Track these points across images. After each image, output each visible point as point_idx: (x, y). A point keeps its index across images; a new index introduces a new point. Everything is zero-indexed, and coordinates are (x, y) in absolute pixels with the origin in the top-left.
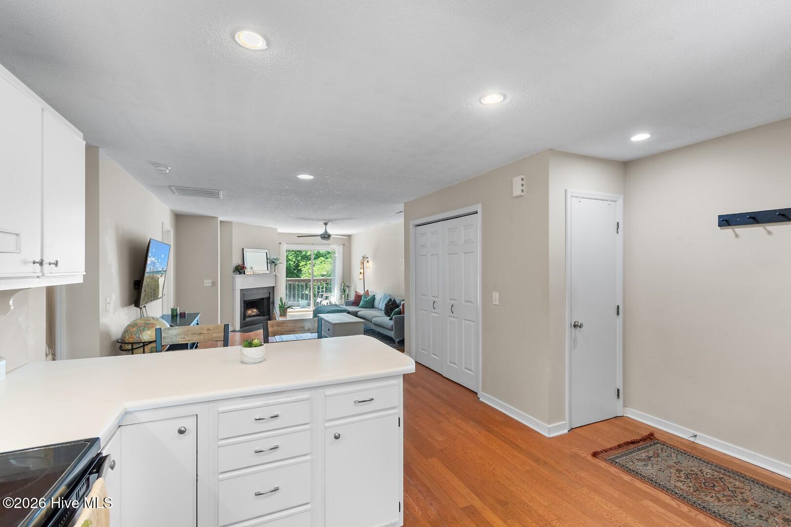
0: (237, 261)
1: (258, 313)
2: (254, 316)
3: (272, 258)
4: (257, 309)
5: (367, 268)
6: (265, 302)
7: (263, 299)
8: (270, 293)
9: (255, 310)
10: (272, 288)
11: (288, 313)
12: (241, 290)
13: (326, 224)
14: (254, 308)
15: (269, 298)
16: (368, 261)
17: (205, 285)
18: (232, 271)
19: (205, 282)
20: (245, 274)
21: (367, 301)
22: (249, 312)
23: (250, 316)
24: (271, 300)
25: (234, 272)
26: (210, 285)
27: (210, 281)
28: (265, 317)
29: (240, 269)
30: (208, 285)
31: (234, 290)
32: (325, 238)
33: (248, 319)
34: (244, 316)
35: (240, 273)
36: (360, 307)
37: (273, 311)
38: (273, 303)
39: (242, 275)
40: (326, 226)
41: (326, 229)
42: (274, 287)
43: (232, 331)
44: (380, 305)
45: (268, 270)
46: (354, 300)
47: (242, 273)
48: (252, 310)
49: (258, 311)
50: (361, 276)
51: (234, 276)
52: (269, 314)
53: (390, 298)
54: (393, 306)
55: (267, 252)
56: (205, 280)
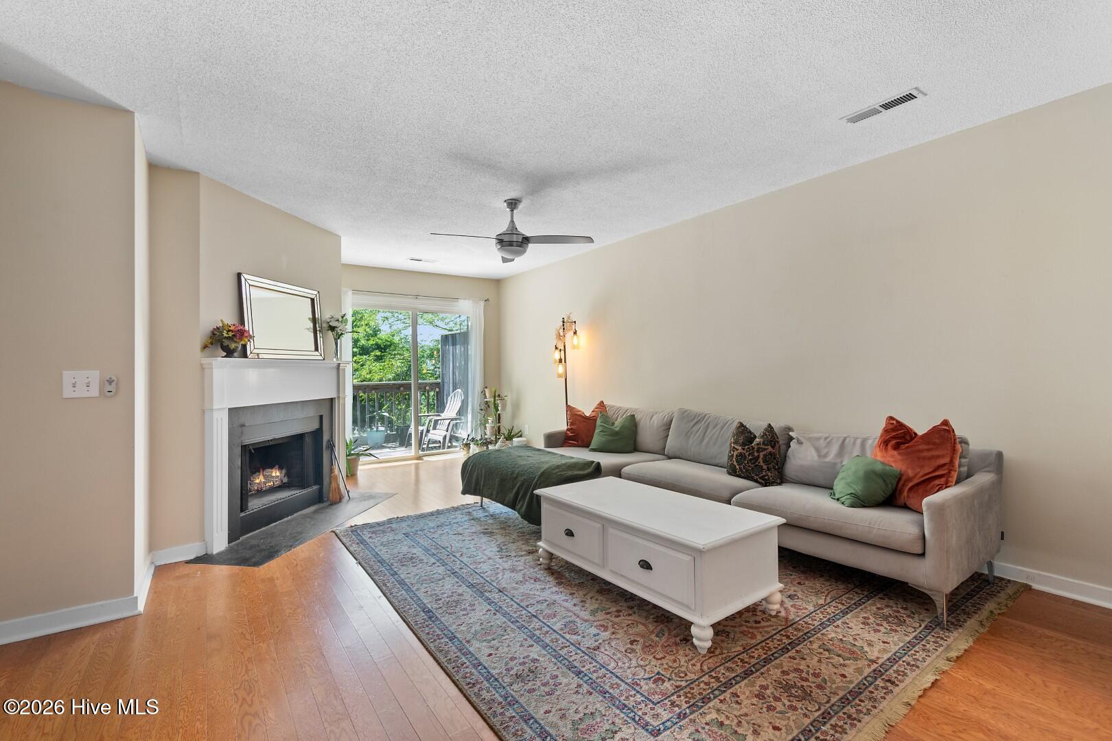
0: (215, 314)
1: (285, 480)
2: (272, 491)
3: (327, 316)
4: (281, 468)
6: (308, 441)
7: (300, 437)
8: (321, 417)
9: (276, 473)
10: (328, 404)
11: (360, 468)
12: (234, 413)
13: (513, 204)
14: (272, 467)
15: (317, 434)
16: (576, 332)
17: (68, 392)
18: (198, 345)
20: (245, 355)
21: (617, 433)
22: (259, 480)
23: (260, 493)
24: (326, 437)
25: (205, 347)
26: (94, 391)
27: (94, 376)
28: (309, 490)
29: (227, 340)
30: (81, 392)
31: (204, 413)
32: (511, 244)
33: (255, 504)
34: (241, 495)
35: (229, 353)
36: (594, 450)
37: (331, 471)
38: (331, 447)
39: (235, 361)
40: (512, 211)
41: (512, 221)
42: (332, 400)
43: (198, 560)
44: (672, 443)
45: (316, 349)
46: (568, 430)
47: (235, 354)
48: (267, 472)
49: (284, 471)
50: (561, 369)
51: (206, 361)
52: (319, 479)
53: (741, 425)
54: (773, 447)
55: (313, 297)
56: (67, 375)
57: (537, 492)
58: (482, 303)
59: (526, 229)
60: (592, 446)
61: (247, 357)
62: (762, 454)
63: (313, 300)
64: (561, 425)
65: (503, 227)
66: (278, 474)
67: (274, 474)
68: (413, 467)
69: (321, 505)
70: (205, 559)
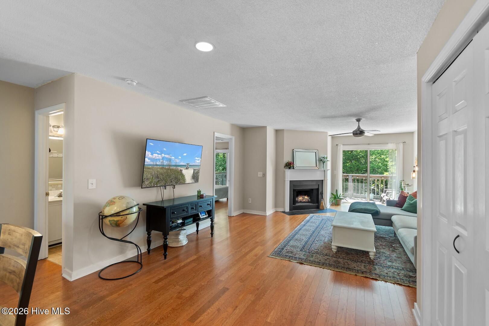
0: (287, 158)
1: (310, 200)
2: (304, 202)
4: (308, 196)
6: (315, 192)
7: (313, 189)
8: (319, 185)
9: (306, 197)
10: (321, 181)
12: (291, 182)
15: (318, 189)
19: (259, 174)
21: (411, 205)
22: (300, 198)
23: (301, 202)
24: (320, 191)
25: (285, 167)
26: (262, 176)
27: (262, 173)
28: (315, 204)
29: (290, 165)
30: (260, 176)
31: (284, 181)
32: (357, 134)
33: (297, 204)
34: (293, 201)
35: (290, 168)
39: (292, 170)
40: (359, 122)
41: (359, 126)
42: (323, 180)
43: (283, 212)
45: (316, 166)
46: (397, 200)
47: (291, 168)
48: (303, 196)
49: (309, 198)
51: (285, 170)
52: (318, 202)
55: (316, 152)
56: (259, 173)
59: (362, 128)
60: (402, 208)
61: (294, 169)
65: (355, 128)
66: (307, 198)
67: (306, 198)
69: (318, 209)
70: (284, 212)
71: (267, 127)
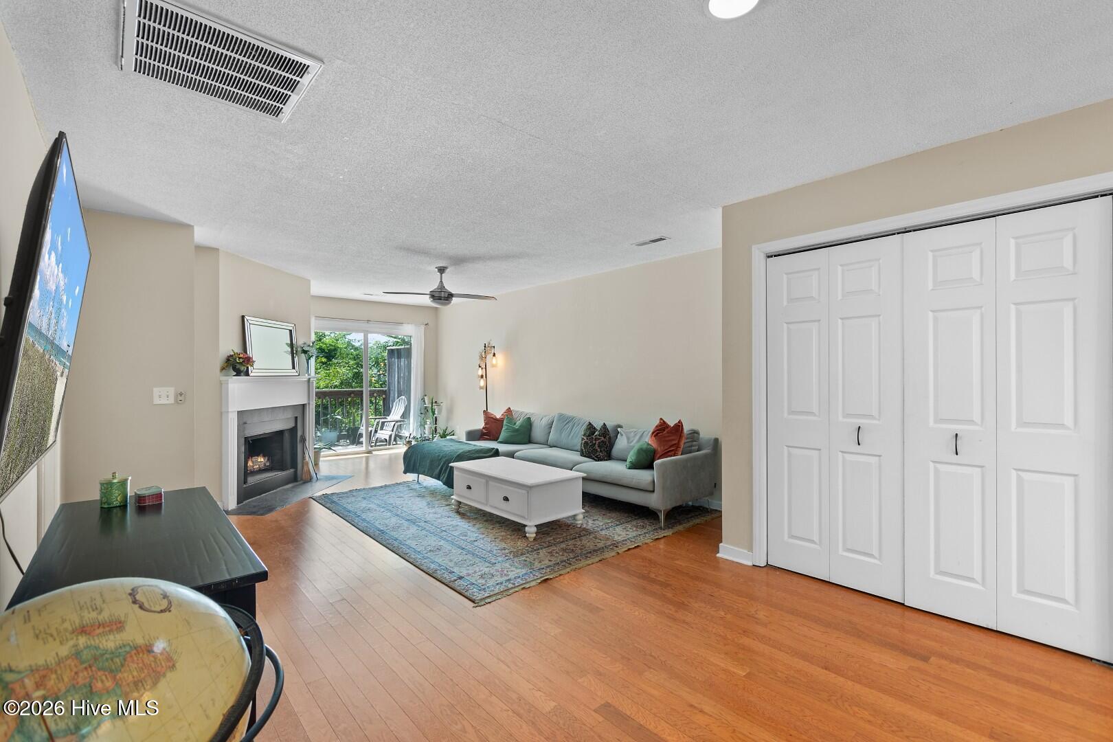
0: (229, 346)
1: (268, 464)
2: (261, 471)
3: (300, 342)
4: (264, 456)
5: (493, 366)
6: (287, 436)
7: (281, 433)
8: (296, 418)
9: (261, 459)
10: (302, 409)
11: (321, 459)
12: (240, 413)
13: (442, 270)
14: (258, 455)
15: (293, 431)
16: (494, 355)
17: (157, 401)
18: (218, 368)
19: (156, 394)
20: (247, 374)
21: (517, 430)
22: (255, 463)
23: (254, 473)
24: (299, 433)
25: (223, 369)
26: (171, 400)
27: (171, 391)
28: (287, 472)
29: (238, 365)
30: (164, 401)
31: (221, 414)
32: (440, 298)
33: (252, 480)
34: (245, 473)
35: (238, 373)
36: (501, 442)
37: (304, 458)
38: (303, 440)
39: (242, 378)
40: (441, 274)
41: (441, 281)
42: (302, 406)
44: (552, 437)
45: (294, 368)
46: (484, 428)
47: (242, 374)
48: (254, 459)
49: (267, 458)
50: (482, 383)
51: (223, 379)
52: (294, 465)
53: (590, 423)
54: (605, 438)
55: (291, 328)
56: (156, 390)
57: (451, 464)
58: (423, 327)
59: (450, 288)
60: (499, 440)
61: (249, 376)
62: (597, 442)
63: (291, 331)
64: (480, 424)
65: (434, 286)
66: (262, 460)
67: (259, 460)
68: (364, 459)
69: (296, 484)
71: (195, 227)
